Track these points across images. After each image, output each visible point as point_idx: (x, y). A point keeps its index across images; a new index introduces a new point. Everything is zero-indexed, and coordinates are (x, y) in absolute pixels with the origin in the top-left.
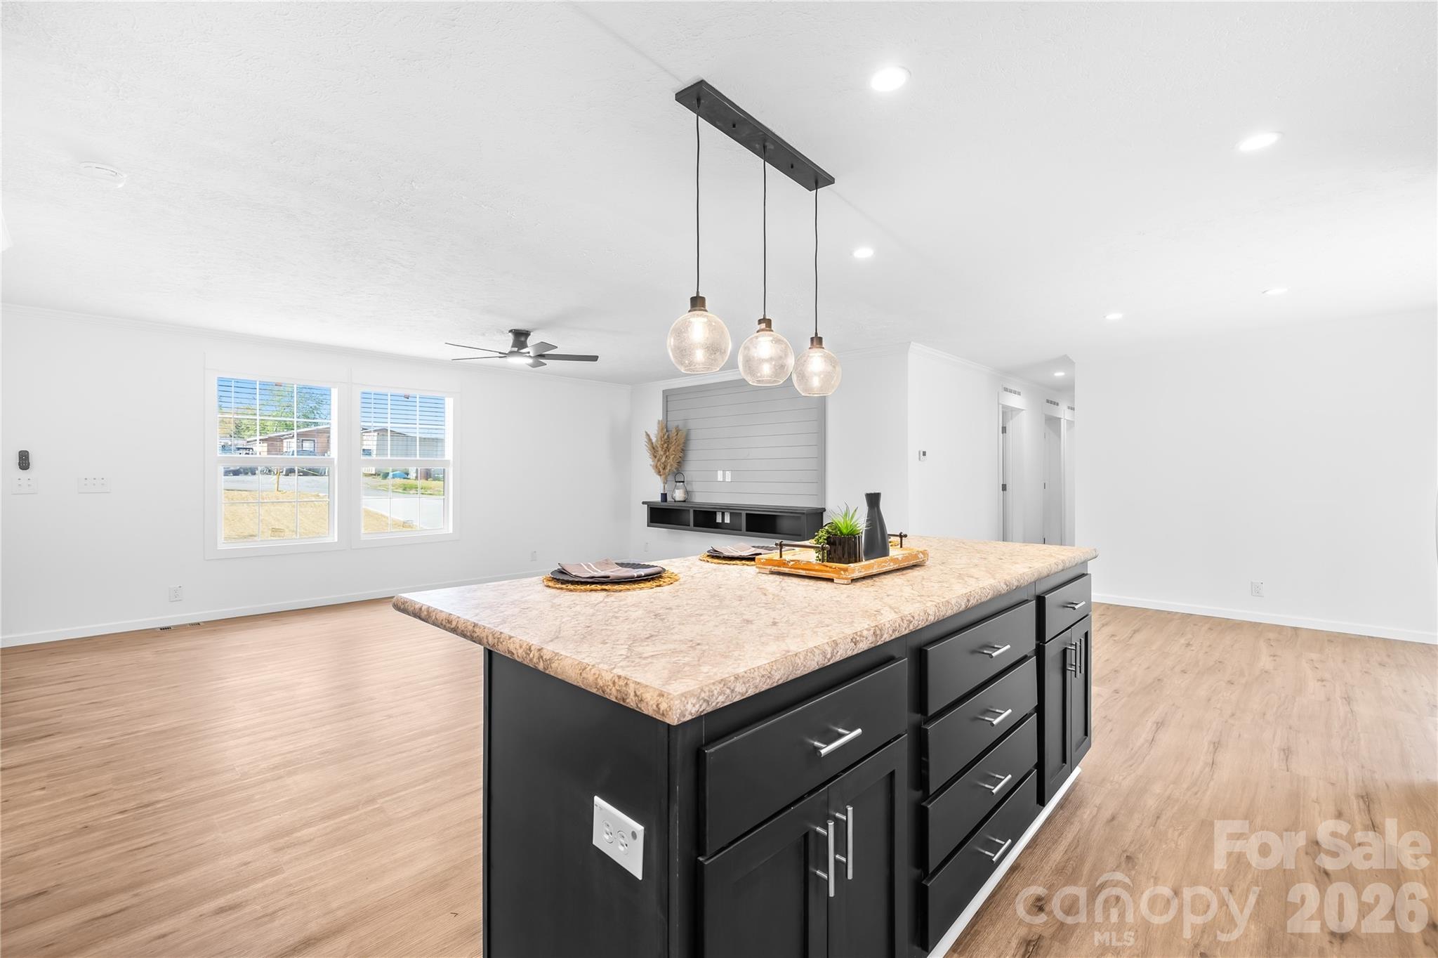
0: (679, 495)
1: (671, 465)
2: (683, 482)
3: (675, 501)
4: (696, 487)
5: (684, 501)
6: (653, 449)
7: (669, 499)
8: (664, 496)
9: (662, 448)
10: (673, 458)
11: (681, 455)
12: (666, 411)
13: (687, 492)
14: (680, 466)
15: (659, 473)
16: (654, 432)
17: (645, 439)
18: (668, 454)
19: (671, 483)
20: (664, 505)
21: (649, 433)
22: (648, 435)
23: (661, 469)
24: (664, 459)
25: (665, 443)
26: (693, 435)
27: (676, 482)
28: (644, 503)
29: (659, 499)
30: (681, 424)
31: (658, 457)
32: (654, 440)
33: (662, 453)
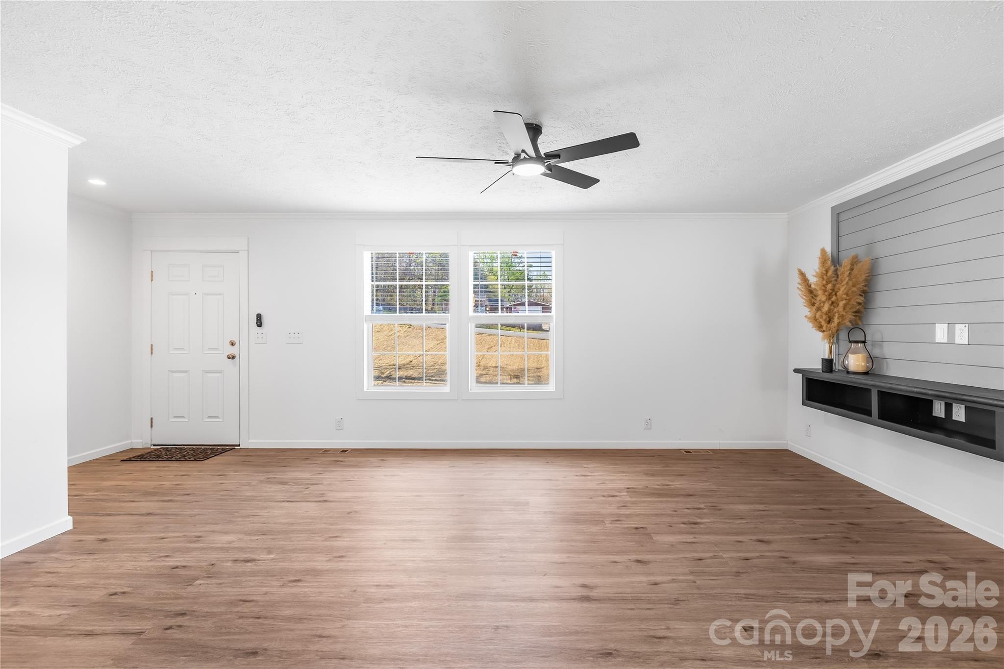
0: (855, 362)
1: (842, 317)
2: (864, 342)
3: (848, 372)
4: (888, 351)
5: (866, 373)
6: (810, 293)
7: (837, 366)
8: (828, 364)
9: (825, 291)
10: (845, 306)
11: (861, 299)
12: (837, 236)
13: (871, 358)
14: (860, 318)
15: (820, 328)
16: (813, 270)
17: (796, 280)
18: (834, 298)
19: (844, 344)
20: (827, 377)
21: (803, 271)
22: (802, 275)
23: (823, 323)
24: (826, 308)
25: (828, 282)
26: (884, 266)
27: (850, 342)
28: (796, 371)
29: (818, 366)
30: (860, 252)
31: (816, 305)
32: (813, 280)
33: (824, 298)
